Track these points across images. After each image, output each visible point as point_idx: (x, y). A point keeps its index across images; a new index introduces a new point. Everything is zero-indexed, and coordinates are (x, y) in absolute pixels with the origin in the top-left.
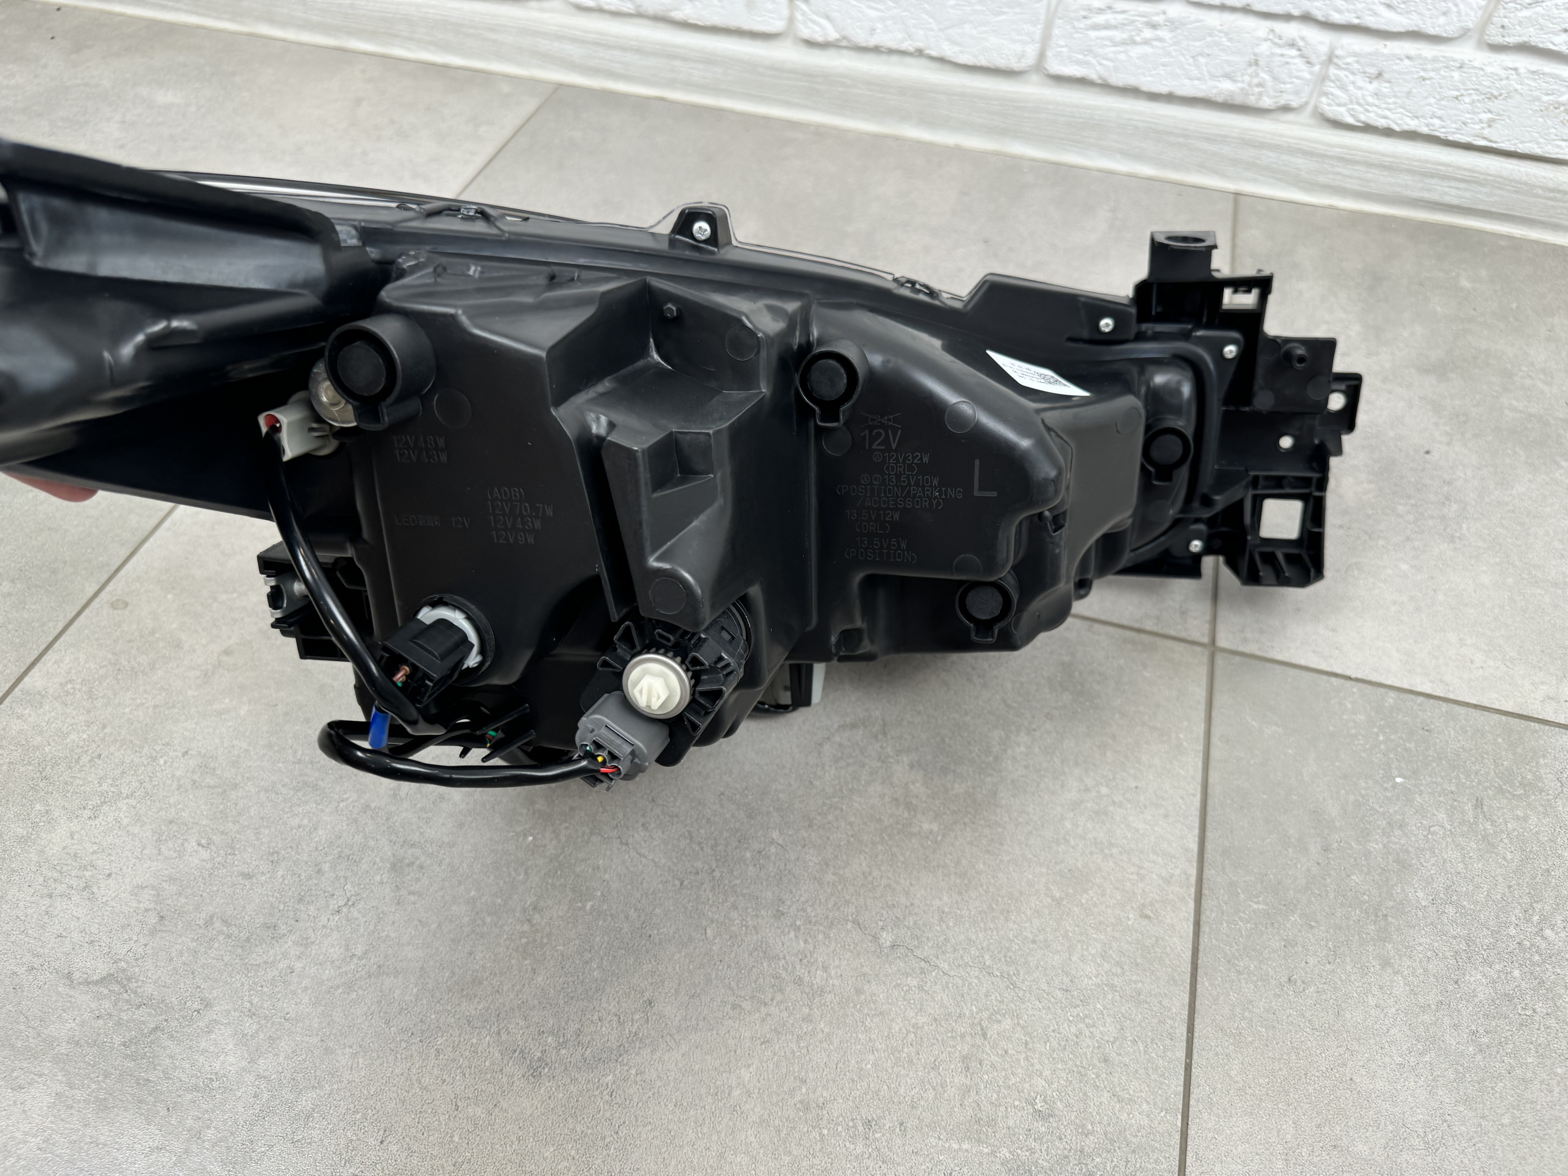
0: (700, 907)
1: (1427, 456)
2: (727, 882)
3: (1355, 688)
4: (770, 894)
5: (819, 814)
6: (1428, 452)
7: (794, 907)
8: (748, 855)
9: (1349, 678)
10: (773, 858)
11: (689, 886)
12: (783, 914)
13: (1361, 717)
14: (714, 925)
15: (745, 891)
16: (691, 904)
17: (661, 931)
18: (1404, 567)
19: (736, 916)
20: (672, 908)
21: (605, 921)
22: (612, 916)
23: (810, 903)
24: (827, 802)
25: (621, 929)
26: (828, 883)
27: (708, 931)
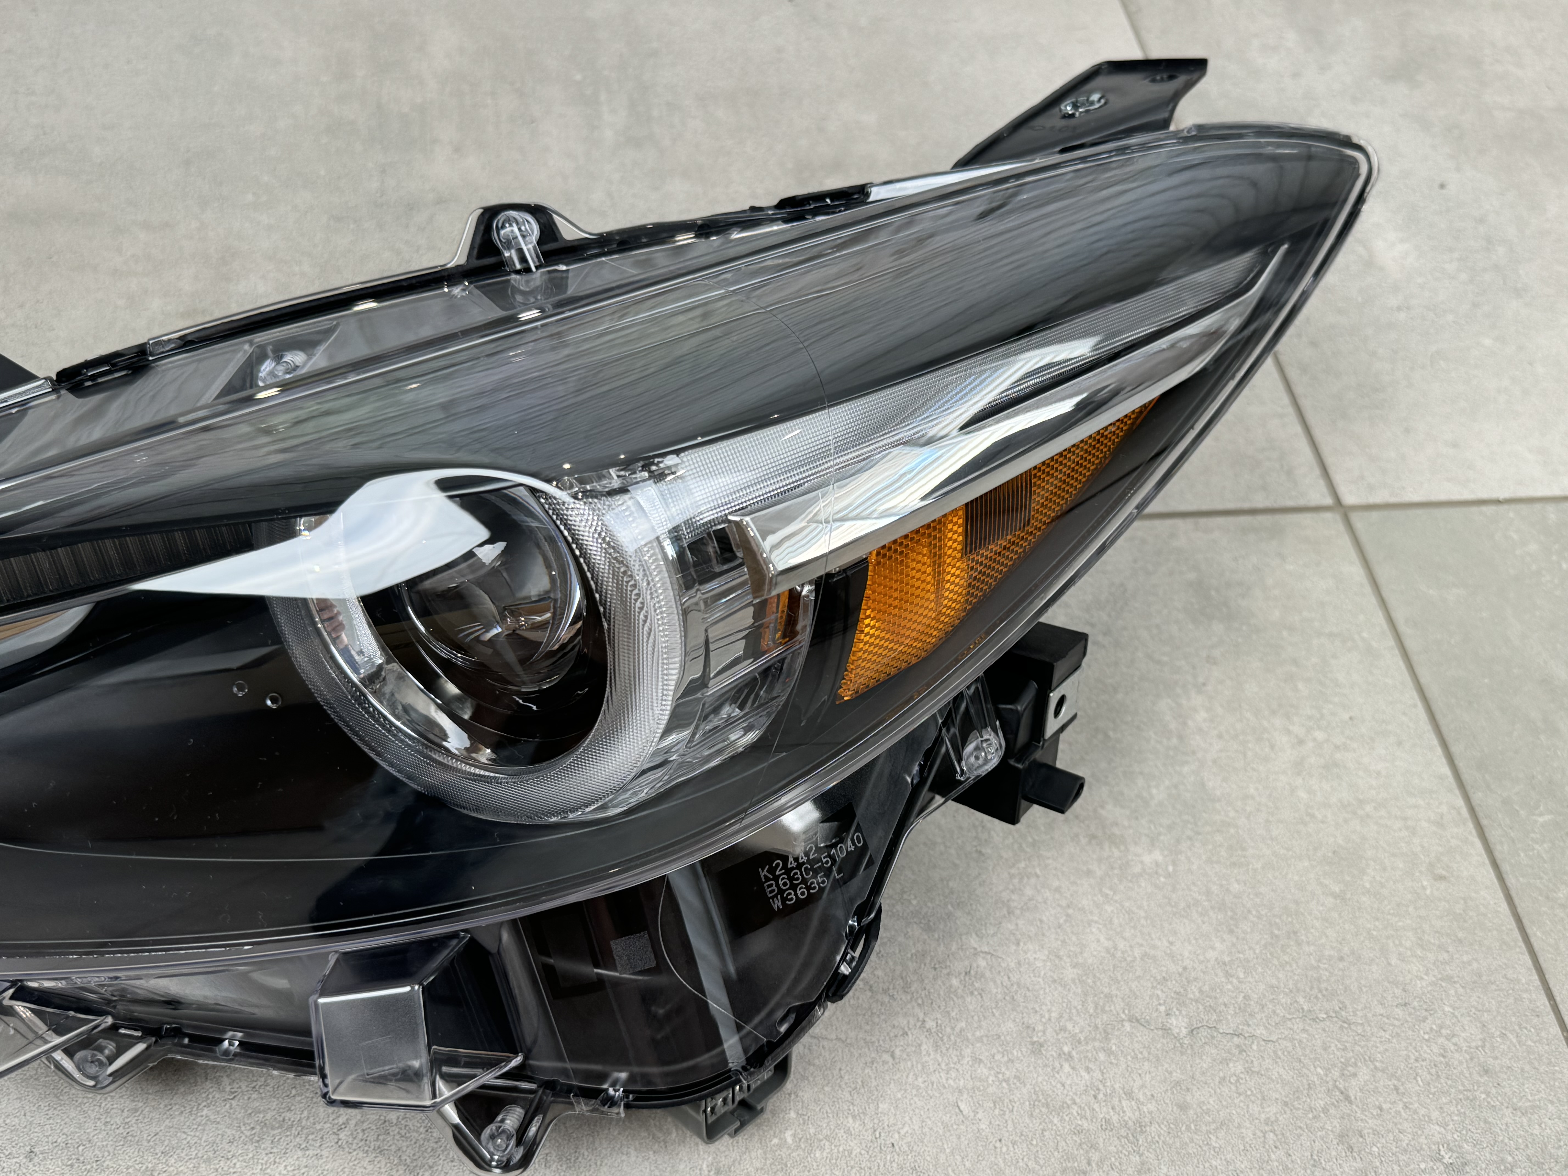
0: (934, 1079)
1: (1444, 191)
2: (948, 1030)
3: (1511, 512)
4: (1010, 1024)
5: (1013, 892)
6: (1442, 186)
7: (1050, 1031)
8: (955, 982)
9: (1498, 502)
10: (988, 974)
11: (905, 1056)
12: (1041, 1045)
13: (1533, 547)
14: (965, 1096)
15: (978, 1034)
16: (920, 1080)
17: (903, 1132)
18: (1487, 342)
19: (985, 1071)
20: (899, 1096)
21: (822, 1149)
22: (827, 1138)
23: (1066, 1016)
24: (1013, 871)
25: (850, 1153)
26: (1073, 980)
27: (962, 1106)
